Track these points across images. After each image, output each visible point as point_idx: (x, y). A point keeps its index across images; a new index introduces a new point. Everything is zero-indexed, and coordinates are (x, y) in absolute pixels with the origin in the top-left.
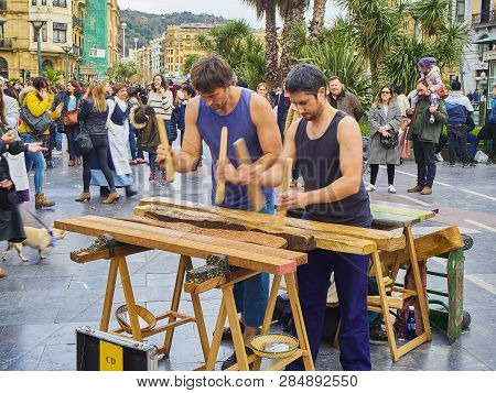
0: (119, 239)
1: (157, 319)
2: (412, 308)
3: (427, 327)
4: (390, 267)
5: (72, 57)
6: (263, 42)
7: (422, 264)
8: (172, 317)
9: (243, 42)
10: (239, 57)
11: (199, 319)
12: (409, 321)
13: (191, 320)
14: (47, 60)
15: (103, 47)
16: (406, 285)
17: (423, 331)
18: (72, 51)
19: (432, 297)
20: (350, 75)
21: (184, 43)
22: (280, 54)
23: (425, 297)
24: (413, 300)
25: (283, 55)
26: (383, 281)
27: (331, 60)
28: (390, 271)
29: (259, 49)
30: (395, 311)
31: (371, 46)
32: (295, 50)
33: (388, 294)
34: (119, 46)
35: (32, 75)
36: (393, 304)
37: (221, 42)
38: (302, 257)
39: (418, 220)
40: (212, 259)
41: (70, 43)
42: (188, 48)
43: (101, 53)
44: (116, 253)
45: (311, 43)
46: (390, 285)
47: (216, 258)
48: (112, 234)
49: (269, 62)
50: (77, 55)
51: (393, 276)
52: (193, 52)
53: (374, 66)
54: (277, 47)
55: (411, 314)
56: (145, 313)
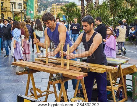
0: (31, 68)
1: (43, 92)
2: (121, 90)
3: (126, 96)
4: (115, 78)
5: (23, 13)
6: (81, 9)
7: (125, 77)
8: (48, 92)
9: (75, 9)
10: (73, 13)
11: (55, 93)
12: (120, 94)
13: (53, 93)
14: (16, 14)
15: (33, 10)
16: (120, 83)
17: (125, 97)
18: (23, 11)
19: (128, 87)
20: (107, 19)
21: (57, 9)
22: (85, 13)
23: (126, 87)
24: (122, 88)
25: (86, 13)
26: (112, 82)
27: (101, 14)
28: (114, 79)
29: (79, 11)
30: (116, 91)
31: (113, 10)
32: (90, 11)
33: (114, 86)
34: (38, 10)
35: (11, 19)
36: (115, 89)
37: (68, 9)
38: (86, 74)
39: (123, 63)
40: (58, 74)
41: (23, 9)
42: (58, 11)
43: (32, 12)
44: (30, 72)
45: (95, 9)
46: (114, 83)
47: (59, 74)
48: (28, 66)
49: (82, 15)
50: (25, 13)
51: (116, 80)
52: (60, 12)
53: (114, 16)
54: (85, 10)
55: (121, 92)
56: (39, 90)
